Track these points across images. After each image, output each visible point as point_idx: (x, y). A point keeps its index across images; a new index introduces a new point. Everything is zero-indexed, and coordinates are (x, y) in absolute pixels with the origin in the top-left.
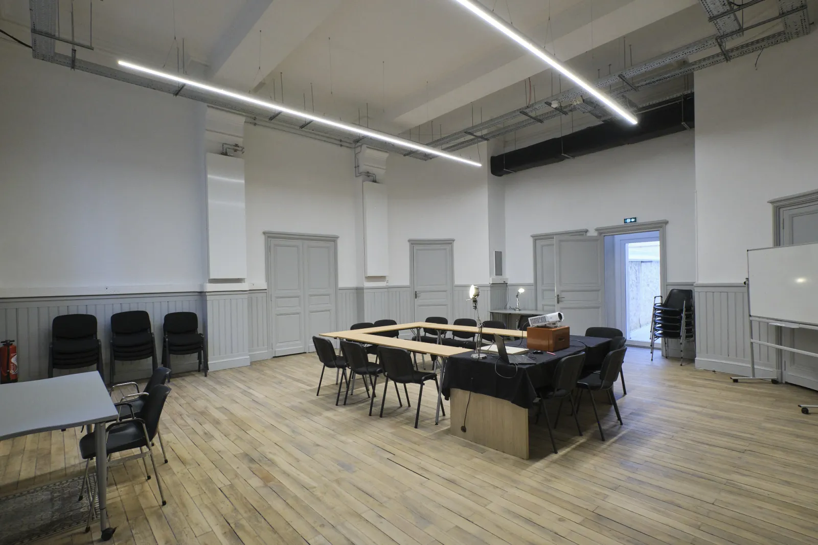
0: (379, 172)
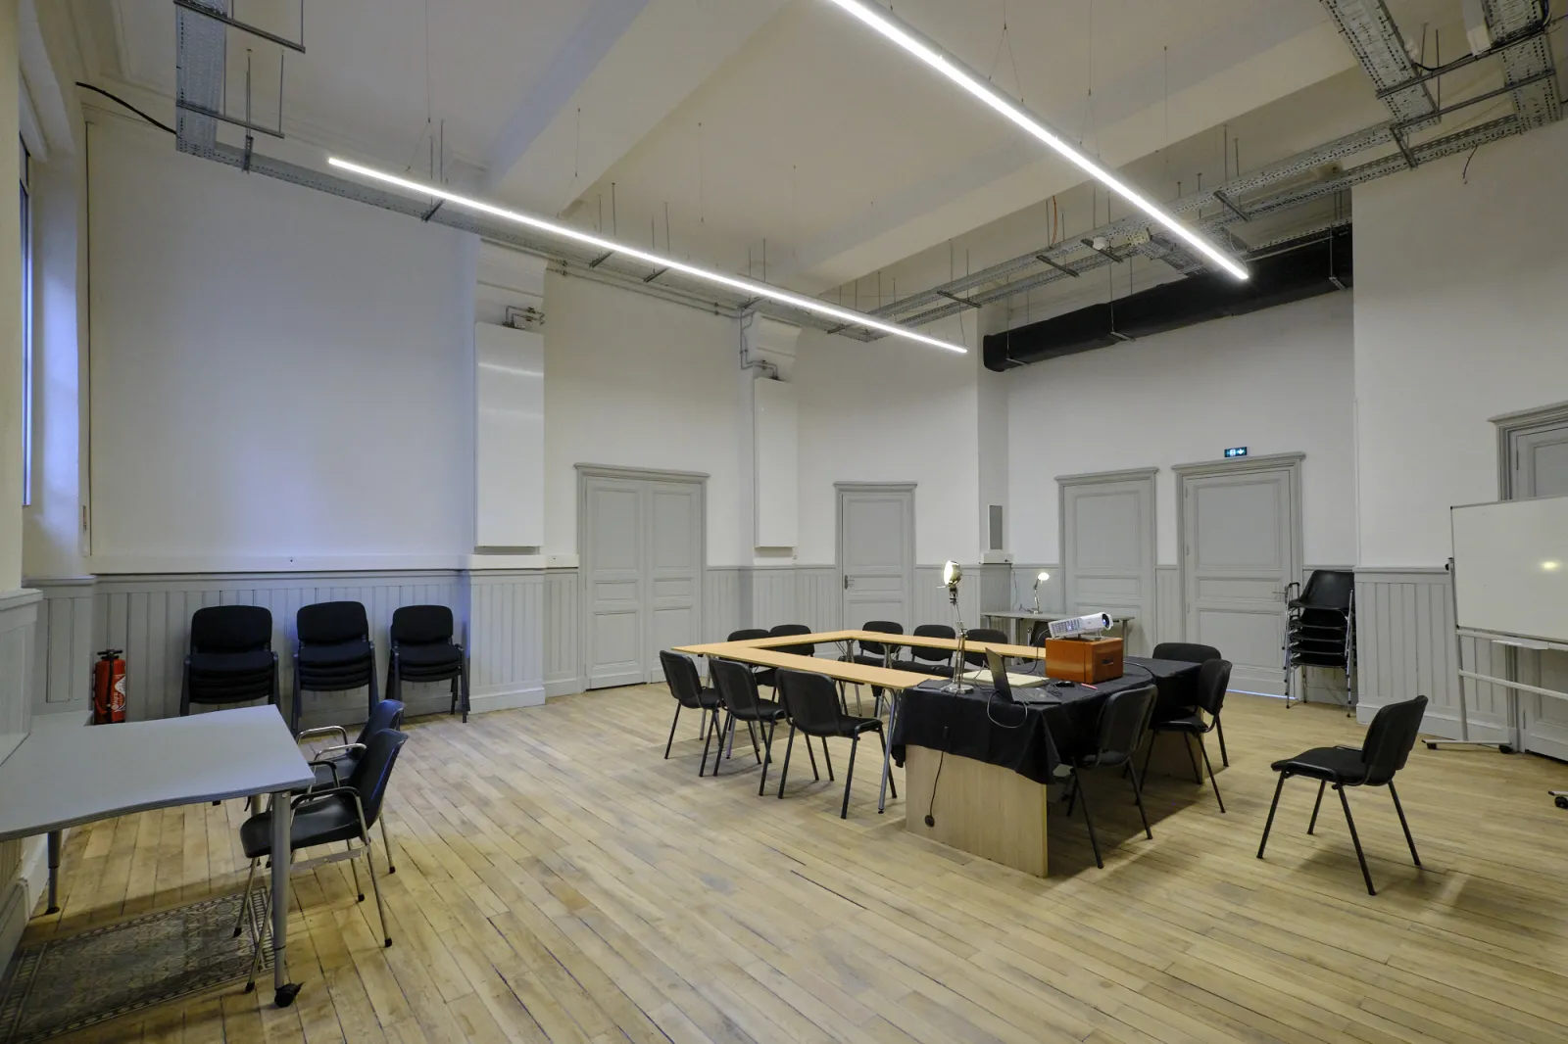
0: (783, 362)
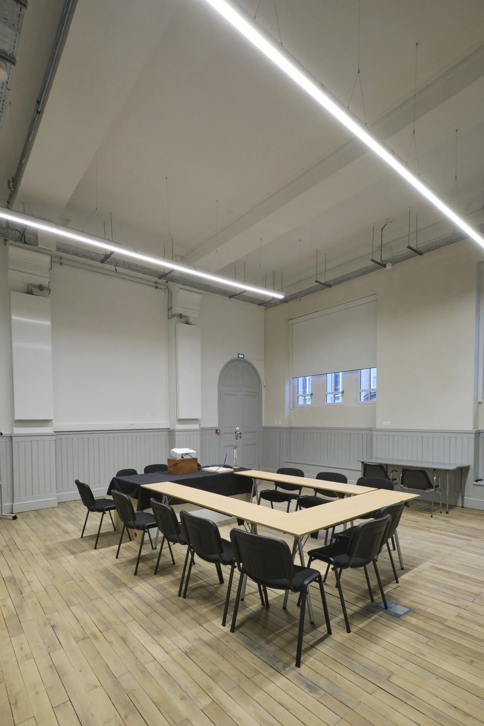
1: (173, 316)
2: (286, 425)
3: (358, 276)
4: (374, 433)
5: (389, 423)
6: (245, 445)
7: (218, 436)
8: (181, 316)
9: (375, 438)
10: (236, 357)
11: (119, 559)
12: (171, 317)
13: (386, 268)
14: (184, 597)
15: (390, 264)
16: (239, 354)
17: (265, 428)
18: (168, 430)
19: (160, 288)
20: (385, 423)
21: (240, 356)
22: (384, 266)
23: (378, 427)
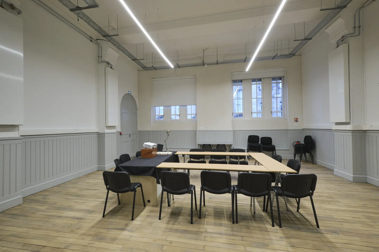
1: (103, 62)
2: (152, 130)
3: (192, 66)
4: (197, 132)
5: (203, 128)
6: (132, 141)
7: (121, 136)
8: (108, 63)
9: (197, 134)
10: (128, 93)
11: (162, 219)
12: (101, 62)
13: (205, 66)
14: (237, 223)
15: (206, 65)
16: (129, 91)
17: (139, 131)
18: (97, 133)
19: (93, 42)
20: (201, 128)
21: (129, 92)
22: (204, 65)
23: (198, 129)
